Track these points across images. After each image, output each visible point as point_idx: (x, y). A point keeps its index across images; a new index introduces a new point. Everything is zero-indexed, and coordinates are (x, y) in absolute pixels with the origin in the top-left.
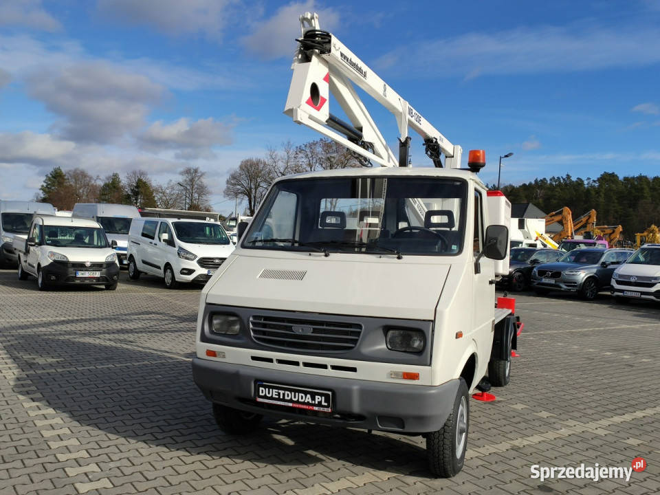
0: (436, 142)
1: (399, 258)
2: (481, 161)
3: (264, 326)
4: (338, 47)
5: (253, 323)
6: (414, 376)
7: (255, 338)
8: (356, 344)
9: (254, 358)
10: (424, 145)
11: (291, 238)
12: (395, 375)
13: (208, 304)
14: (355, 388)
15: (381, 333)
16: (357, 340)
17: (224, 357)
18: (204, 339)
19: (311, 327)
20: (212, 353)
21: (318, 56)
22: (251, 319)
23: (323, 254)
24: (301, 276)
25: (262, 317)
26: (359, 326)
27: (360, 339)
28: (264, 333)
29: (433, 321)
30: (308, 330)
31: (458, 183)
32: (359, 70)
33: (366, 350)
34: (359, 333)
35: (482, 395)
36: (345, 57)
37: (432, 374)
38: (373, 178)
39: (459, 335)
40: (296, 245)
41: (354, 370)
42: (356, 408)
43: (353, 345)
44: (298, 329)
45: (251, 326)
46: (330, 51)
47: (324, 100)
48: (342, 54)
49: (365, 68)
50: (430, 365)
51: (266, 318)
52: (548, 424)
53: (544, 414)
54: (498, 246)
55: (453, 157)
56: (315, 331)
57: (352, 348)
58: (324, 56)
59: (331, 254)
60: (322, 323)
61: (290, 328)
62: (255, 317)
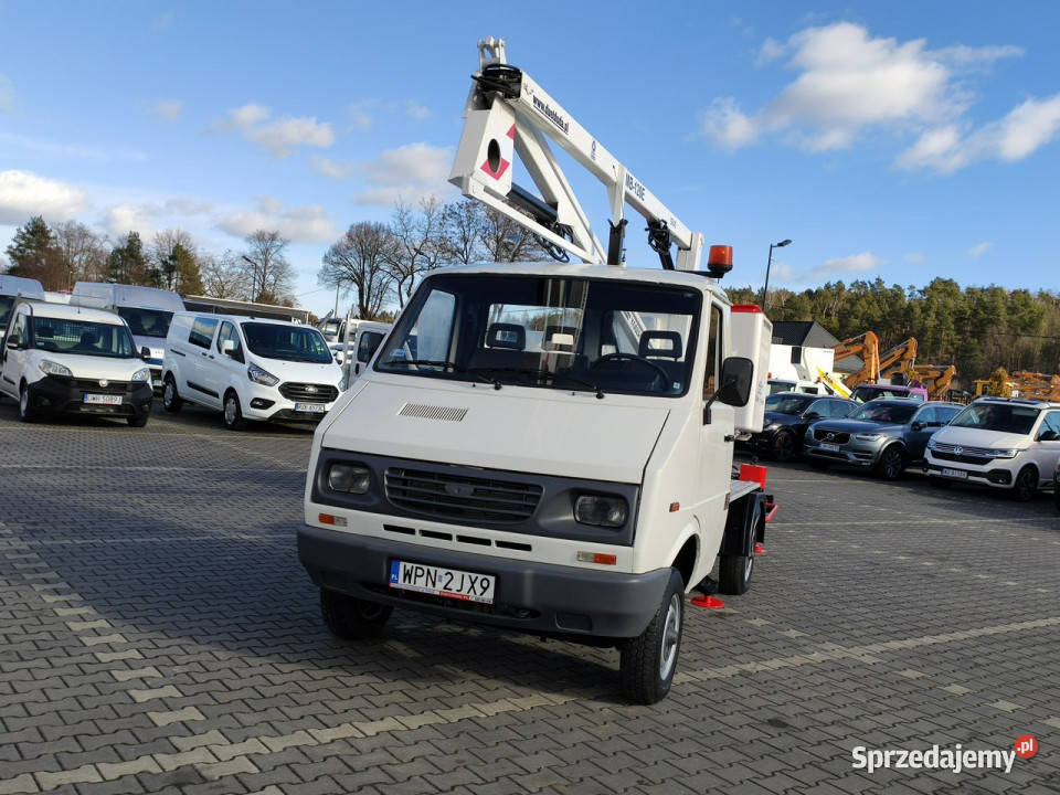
0: (665, 227)
1: (600, 397)
2: (727, 263)
3: (405, 482)
4: (531, 89)
5: (389, 478)
6: (611, 560)
7: (392, 499)
8: (532, 512)
9: (387, 528)
10: (646, 230)
11: (443, 359)
12: (584, 556)
13: (325, 450)
14: (529, 572)
15: (567, 498)
16: (534, 507)
17: (345, 524)
18: (316, 498)
20: (326, 518)
21: (502, 100)
22: (386, 472)
23: (493, 386)
24: (460, 415)
25: (402, 470)
26: (539, 489)
27: (538, 507)
28: (404, 493)
29: (640, 486)
30: (466, 491)
31: (689, 295)
32: (559, 121)
33: (544, 521)
34: (538, 497)
35: (705, 600)
36: (540, 104)
37: (634, 556)
38: (570, 280)
39: (674, 508)
40: (451, 370)
41: (527, 548)
42: (528, 599)
43: (528, 514)
44: (453, 489)
45: (386, 482)
46: (518, 95)
47: (506, 164)
48: (535, 100)
49: (566, 118)
50: (632, 545)
51: (408, 472)
52: (795, 646)
53: (793, 633)
54: (739, 387)
55: (689, 249)
56: (477, 492)
57: (526, 517)
58: (510, 101)
59: (504, 387)
60: (486, 482)
61: (440, 487)
62: (391, 469)
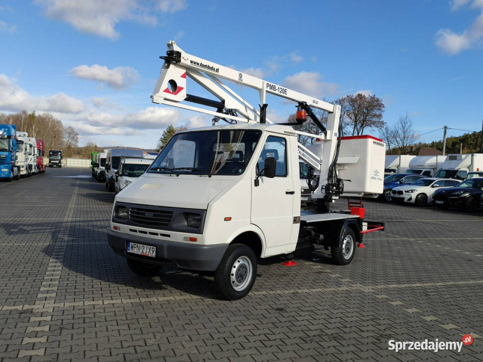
0: (306, 103)
3: (137, 213)
4: (187, 58)
5: (131, 212)
6: (194, 240)
7: (131, 220)
9: (131, 230)
10: (296, 106)
12: (185, 238)
13: (117, 202)
14: (165, 245)
15: (183, 217)
16: (170, 220)
17: (120, 230)
18: (114, 221)
19: (152, 214)
20: (115, 228)
21: (175, 64)
22: (130, 210)
23: (176, 175)
25: (137, 208)
26: (172, 213)
27: (172, 220)
28: (136, 217)
29: (206, 210)
31: (257, 133)
32: (212, 69)
33: (174, 226)
34: (172, 216)
36: (195, 63)
37: (203, 238)
39: (228, 219)
41: (169, 236)
42: (166, 255)
43: (169, 223)
44: (148, 215)
46: (180, 61)
47: (181, 89)
48: (191, 62)
49: (216, 66)
50: (202, 233)
53: (345, 280)
55: (333, 113)
56: (155, 215)
59: (180, 175)
60: (158, 211)
61: (144, 214)
62: (132, 208)
